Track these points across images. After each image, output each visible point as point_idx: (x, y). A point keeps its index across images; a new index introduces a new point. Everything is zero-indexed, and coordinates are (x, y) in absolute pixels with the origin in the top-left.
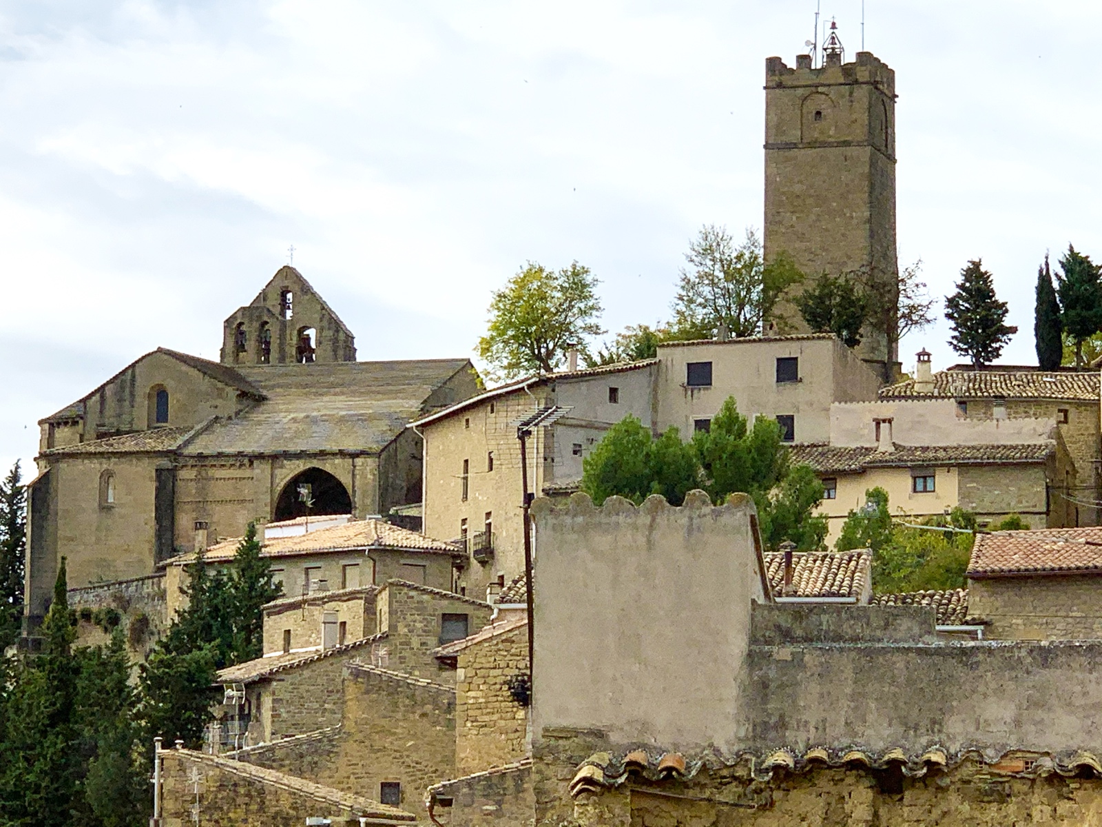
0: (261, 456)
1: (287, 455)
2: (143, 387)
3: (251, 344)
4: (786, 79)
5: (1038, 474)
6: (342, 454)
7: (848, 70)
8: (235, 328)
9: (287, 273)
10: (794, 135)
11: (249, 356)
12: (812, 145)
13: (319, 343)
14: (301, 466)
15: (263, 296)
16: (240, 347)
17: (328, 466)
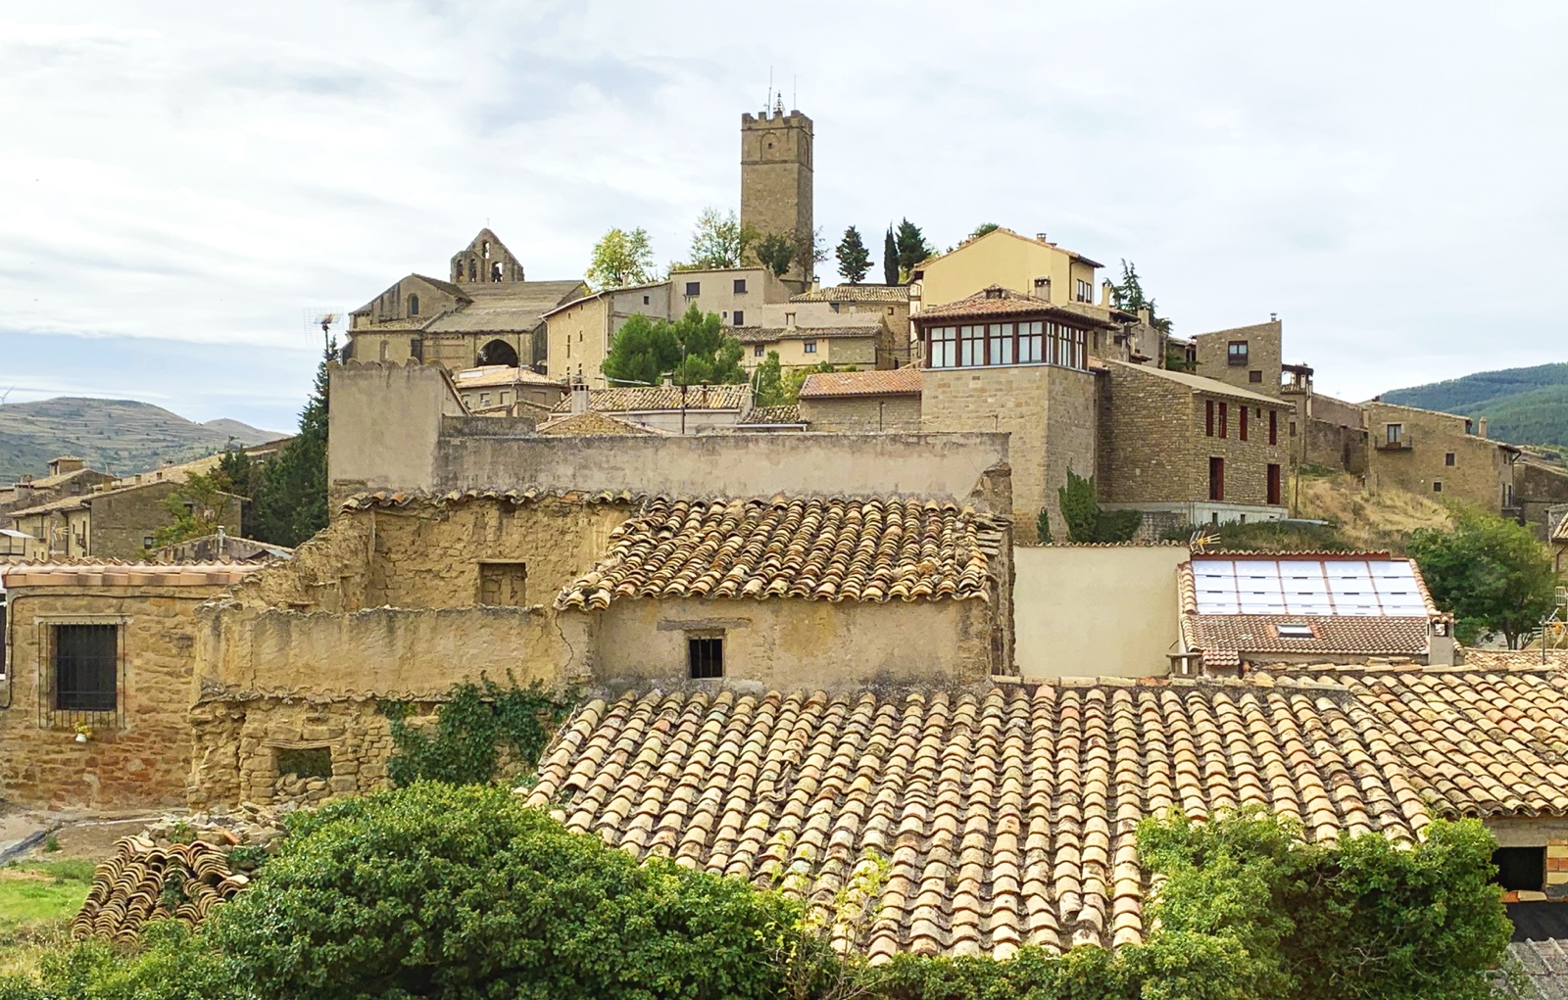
0: (469, 333)
1: (483, 333)
2: (404, 295)
3: (466, 272)
4: (754, 126)
5: (871, 343)
6: (513, 332)
7: (786, 121)
8: (458, 264)
9: (487, 232)
10: (757, 158)
11: (465, 277)
12: (766, 163)
13: (504, 271)
14: (490, 338)
15: (474, 245)
16: (460, 273)
17: (504, 338)
